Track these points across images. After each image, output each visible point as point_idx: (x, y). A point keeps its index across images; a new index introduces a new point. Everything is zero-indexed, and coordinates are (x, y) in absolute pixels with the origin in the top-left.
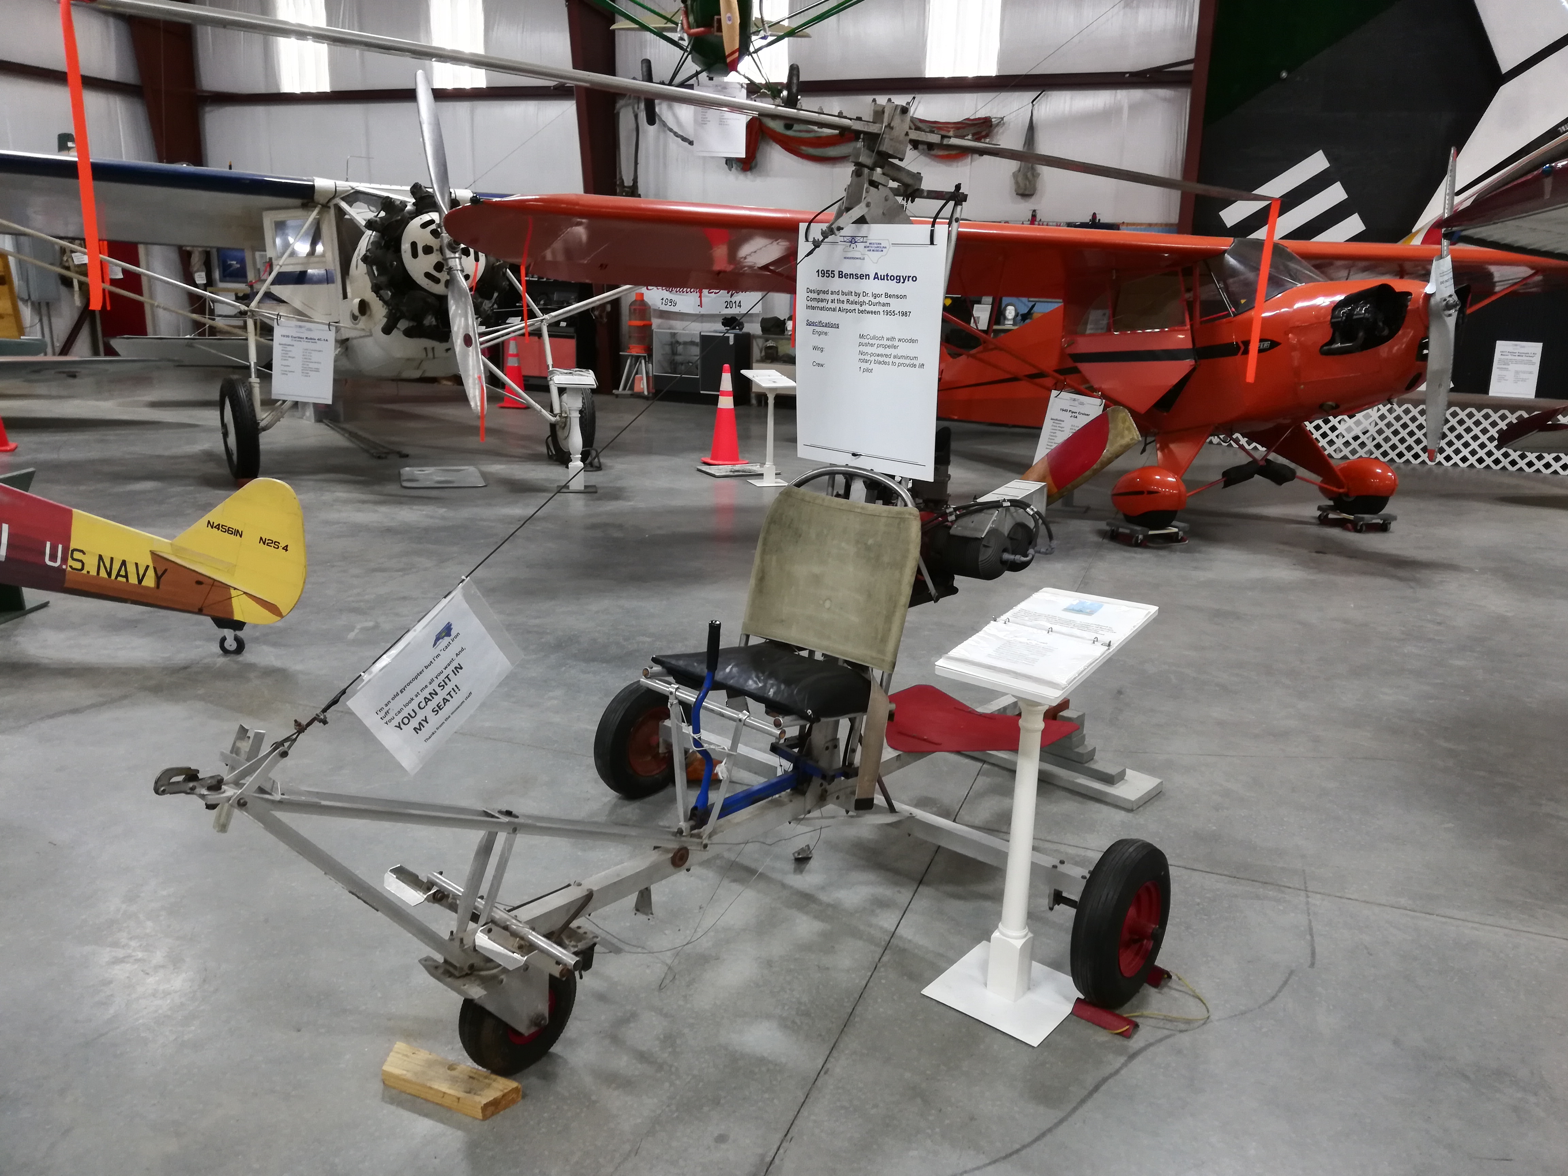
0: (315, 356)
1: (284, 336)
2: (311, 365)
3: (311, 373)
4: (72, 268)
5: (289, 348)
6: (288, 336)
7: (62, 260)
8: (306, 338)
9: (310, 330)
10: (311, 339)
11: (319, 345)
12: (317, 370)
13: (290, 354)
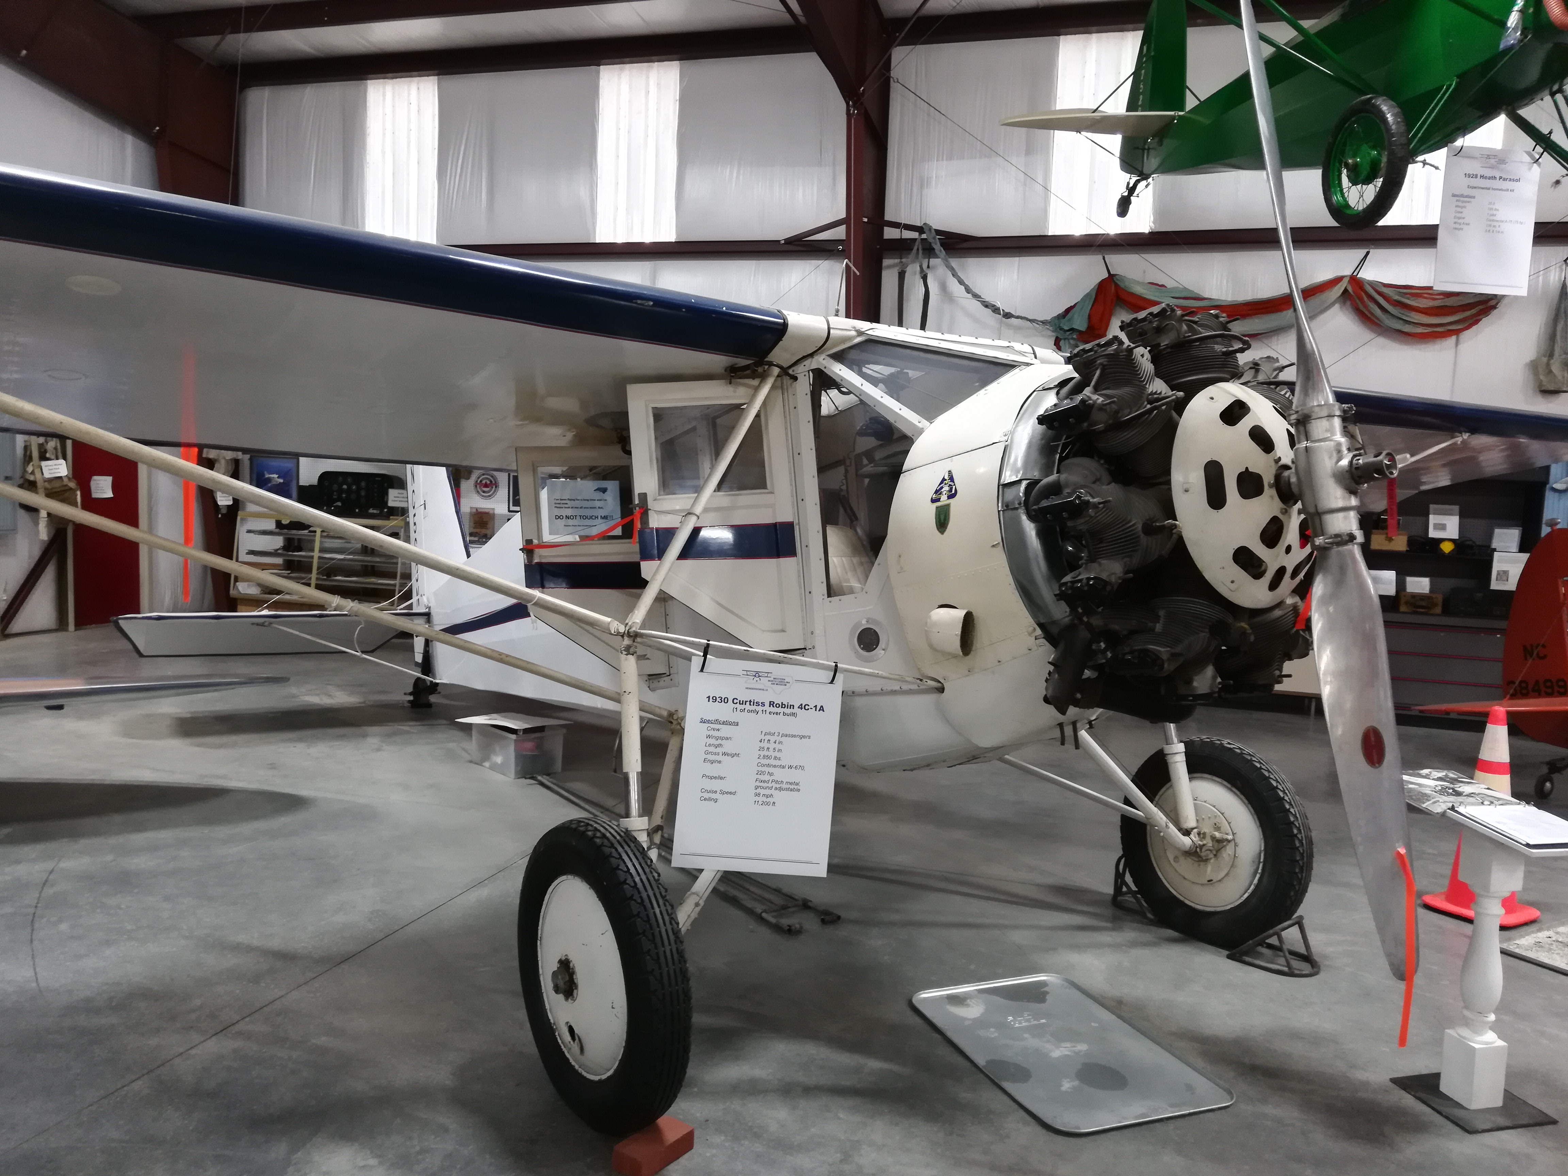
0: (791, 752)
1: (715, 699)
2: (779, 774)
3: (778, 796)
4: (40, 484)
5: (725, 731)
6: (725, 700)
7: (25, 471)
8: (772, 704)
9: (782, 682)
10: (783, 706)
11: (804, 721)
12: (794, 787)
13: (728, 747)
